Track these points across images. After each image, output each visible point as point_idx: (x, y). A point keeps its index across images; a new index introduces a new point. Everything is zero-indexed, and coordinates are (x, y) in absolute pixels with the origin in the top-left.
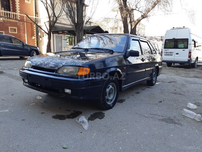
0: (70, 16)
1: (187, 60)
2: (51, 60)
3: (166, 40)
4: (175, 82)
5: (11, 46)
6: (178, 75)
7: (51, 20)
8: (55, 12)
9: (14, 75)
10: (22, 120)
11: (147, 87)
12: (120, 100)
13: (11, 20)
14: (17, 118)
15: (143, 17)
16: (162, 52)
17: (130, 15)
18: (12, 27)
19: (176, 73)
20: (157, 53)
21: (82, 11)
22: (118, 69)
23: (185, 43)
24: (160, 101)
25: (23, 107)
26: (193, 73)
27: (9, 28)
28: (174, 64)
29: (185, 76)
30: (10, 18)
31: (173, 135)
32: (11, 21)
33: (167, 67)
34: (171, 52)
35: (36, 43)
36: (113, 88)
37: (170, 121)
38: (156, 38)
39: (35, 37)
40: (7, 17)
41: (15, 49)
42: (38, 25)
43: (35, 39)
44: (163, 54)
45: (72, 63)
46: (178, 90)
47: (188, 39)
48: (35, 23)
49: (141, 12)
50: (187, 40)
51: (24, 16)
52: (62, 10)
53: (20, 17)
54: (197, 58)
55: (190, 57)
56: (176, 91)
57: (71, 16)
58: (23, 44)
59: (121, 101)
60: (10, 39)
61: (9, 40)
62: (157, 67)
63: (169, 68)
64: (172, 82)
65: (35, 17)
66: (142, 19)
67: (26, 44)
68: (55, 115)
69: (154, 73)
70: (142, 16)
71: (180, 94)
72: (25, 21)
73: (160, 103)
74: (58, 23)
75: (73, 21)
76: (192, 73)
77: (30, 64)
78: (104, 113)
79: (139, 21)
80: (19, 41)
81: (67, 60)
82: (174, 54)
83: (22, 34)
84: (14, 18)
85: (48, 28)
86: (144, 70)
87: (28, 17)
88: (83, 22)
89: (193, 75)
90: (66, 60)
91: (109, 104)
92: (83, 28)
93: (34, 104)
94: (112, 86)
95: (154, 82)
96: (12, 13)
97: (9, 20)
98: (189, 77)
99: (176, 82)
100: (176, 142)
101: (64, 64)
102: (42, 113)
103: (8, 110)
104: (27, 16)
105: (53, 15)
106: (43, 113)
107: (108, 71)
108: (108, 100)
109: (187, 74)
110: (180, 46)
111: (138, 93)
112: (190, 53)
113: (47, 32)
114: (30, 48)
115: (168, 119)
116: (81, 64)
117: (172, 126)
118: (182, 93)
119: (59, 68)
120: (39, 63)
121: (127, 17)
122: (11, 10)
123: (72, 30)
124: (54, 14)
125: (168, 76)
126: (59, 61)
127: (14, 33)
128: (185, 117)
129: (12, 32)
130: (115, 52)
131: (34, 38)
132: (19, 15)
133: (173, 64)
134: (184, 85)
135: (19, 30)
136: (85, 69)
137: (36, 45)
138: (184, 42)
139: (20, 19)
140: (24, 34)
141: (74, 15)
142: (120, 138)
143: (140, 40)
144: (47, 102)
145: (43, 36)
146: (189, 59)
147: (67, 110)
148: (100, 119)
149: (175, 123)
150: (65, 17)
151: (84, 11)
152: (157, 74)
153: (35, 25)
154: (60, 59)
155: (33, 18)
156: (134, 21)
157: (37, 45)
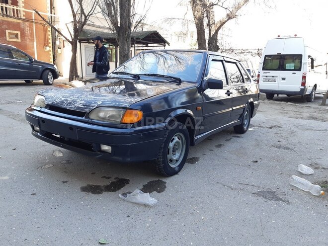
0: (108, 15)
1: (299, 90)
2: (78, 95)
3: (266, 56)
4: (279, 127)
5: (11, 64)
6: (284, 113)
7: (77, 19)
8: (84, 7)
9: (16, 113)
10: (32, 195)
11: (233, 136)
12: (191, 159)
13: (9, 19)
14: (23, 190)
15: (229, 18)
16: (259, 75)
17: (208, 12)
18: (11, 31)
19: (281, 111)
20: (252, 80)
21: (129, 7)
22: (189, 111)
23: (297, 61)
24: (255, 160)
25: (33, 171)
26: (308, 110)
27: (7, 32)
28: (278, 96)
29: (295, 116)
30: (7, 16)
31: (275, 220)
32: (9, 21)
33: (266, 101)
34: (273, 77)
35: (52, 58)
36: (180, 141)
37: (271, 195)
38: (250, 51)
39: (50, 47)
40: (3, 13)
41: (17, 68)
42: (55, 29)
43: (50, 51)
44: (261, 79)
45: (113, 102)
46: (283, 142)
47: (302, 55)
48: (50, 24)
49: (226, 9)
50: (299, 57)
51: (32, 12)
52: (96, 3)
53: (24, 14)
54: (315, 86)
55: (303, 84)
56: (281, 143)
57: (111, 14)
58: (30, 60)
59: (193, 161)
60: (9, 52)
61: (7, 54)
62: (252, 103)
63: (269, 102)
64: (275, 127)
65: (50, 15)
66: (228, 20)
67: (35, 60)
68: (85, 185)
69: (247, 113)
70: (228, 15)
71: (287, 148)
72: (34, 21)
73: (255, 164)
74: (89, 25)
75: (114, 23)
76: (306, 110)
77: (44, 102)
78: (165, 183)
79: (223, 24)
80: (24, 55)
81: (105, 96)
82: (279, 79)
83: (28, 42)
84: (14, 16)
85: (73, 33)
86: (231, 109)
87: (39, 14)
88: (130, 25)
89: (308, 115)
90: (102, 96)
91: (173, 166)
92: (131, 35)
93: (51, 165)
94: (178, 138)
95: (245, 128)
96: (12, 7)
97: (6, 19)
98: (302, 118)
99: (281, 127)
100: (281, 233)
101: (99, 103)
102: (64, 182)
103: (9, 176)
104: (37, 12)
105: (79, 12)
106: (66, 182)
107: (173, 114)
108: (171, 161)
109: (297, 113)
110: (288, 66)
111: (219, 146)
112: (304, 77)
113: (71, 40)
114: (42, 66)
115: (268, 192)
116: (127, 105)
117: (273, 204)
118: (290, 146)
119: (92, 110)
120: (58, 101)
121: (203, 17)
122: (10, 2)
123: (112, 37)
124: (82, 10)
125: (269, 116)
126: (90, 98)
127: (16, 40)
128: (294, 188)
129: (12, 40)
130: (184, 81)
131: (48, 49)
132: (24, 11)
133: (276, 95)
134: (293, 132)
135: (23, 35)
136: (134, 112)
137: (52, 60)
138: (295, 59)
139: (24, 18)
140: (31, 43)
141: (115, 12)
142: (190, 226)
143: (224, 60)
144: (71, 162)
145: (64, 47)
146: (303, 87)
147: (104, 177)
148: (159, 192)
149: (279, 199)
150: (100, 15)
151: (132, 7)
152: (251, 114)
153: (50, 27)
154: (93, 95)
155: (46, 16)
156: (214, 23)
157: (54, 61)
